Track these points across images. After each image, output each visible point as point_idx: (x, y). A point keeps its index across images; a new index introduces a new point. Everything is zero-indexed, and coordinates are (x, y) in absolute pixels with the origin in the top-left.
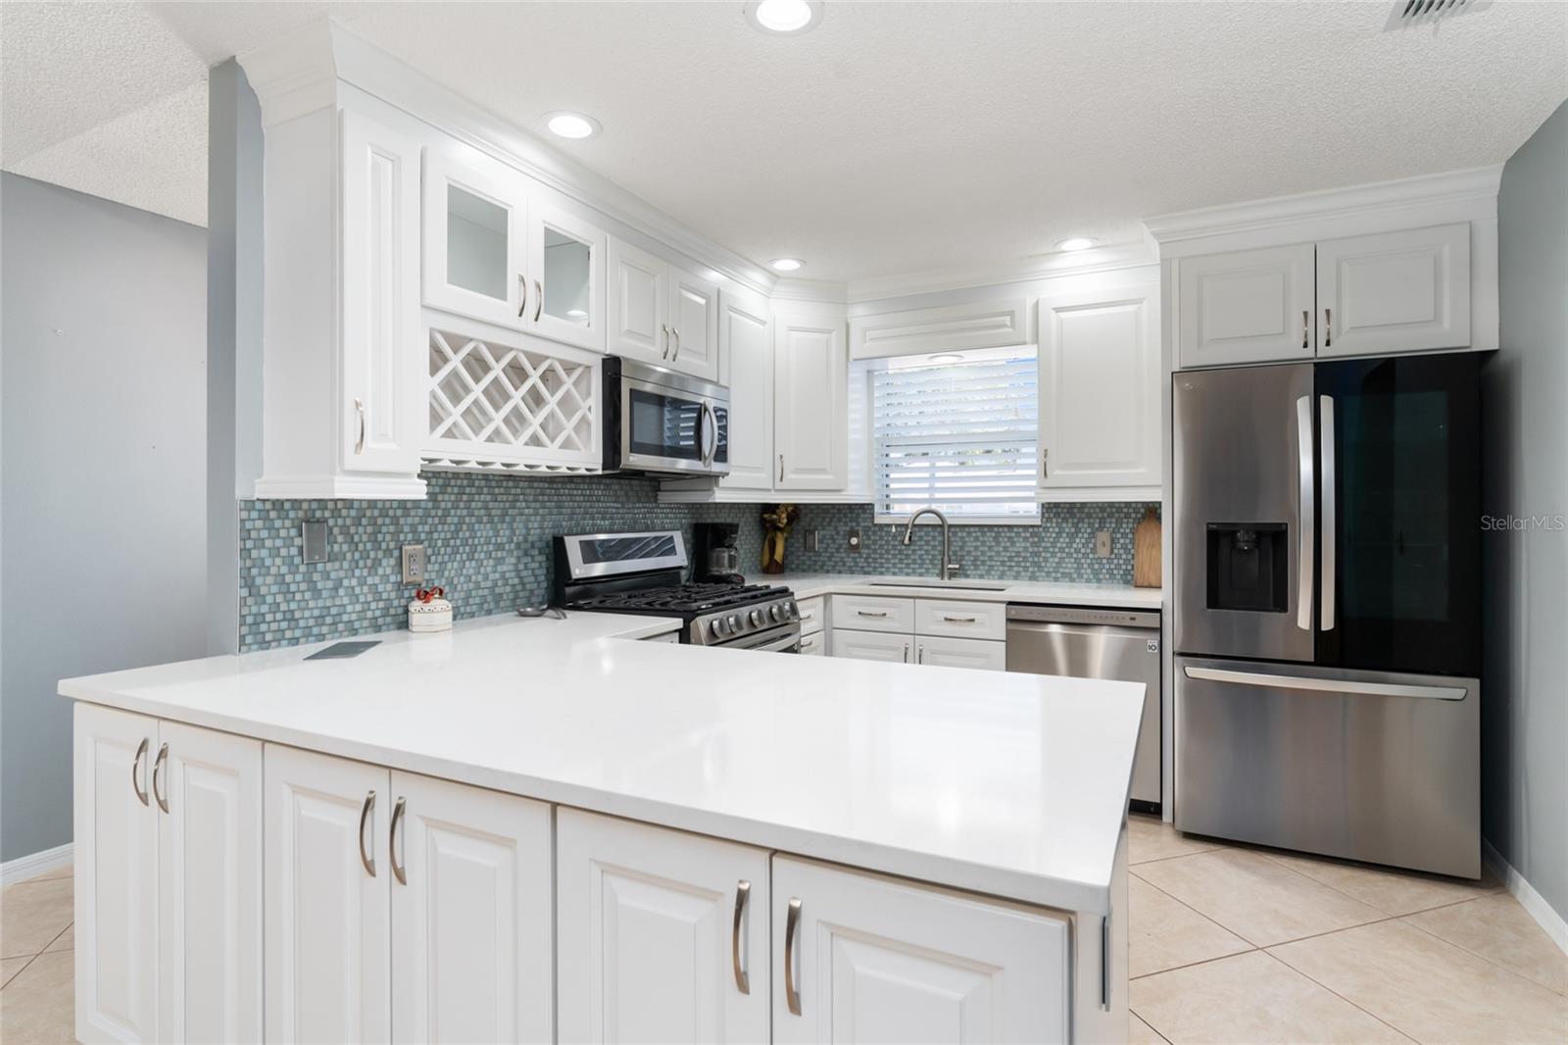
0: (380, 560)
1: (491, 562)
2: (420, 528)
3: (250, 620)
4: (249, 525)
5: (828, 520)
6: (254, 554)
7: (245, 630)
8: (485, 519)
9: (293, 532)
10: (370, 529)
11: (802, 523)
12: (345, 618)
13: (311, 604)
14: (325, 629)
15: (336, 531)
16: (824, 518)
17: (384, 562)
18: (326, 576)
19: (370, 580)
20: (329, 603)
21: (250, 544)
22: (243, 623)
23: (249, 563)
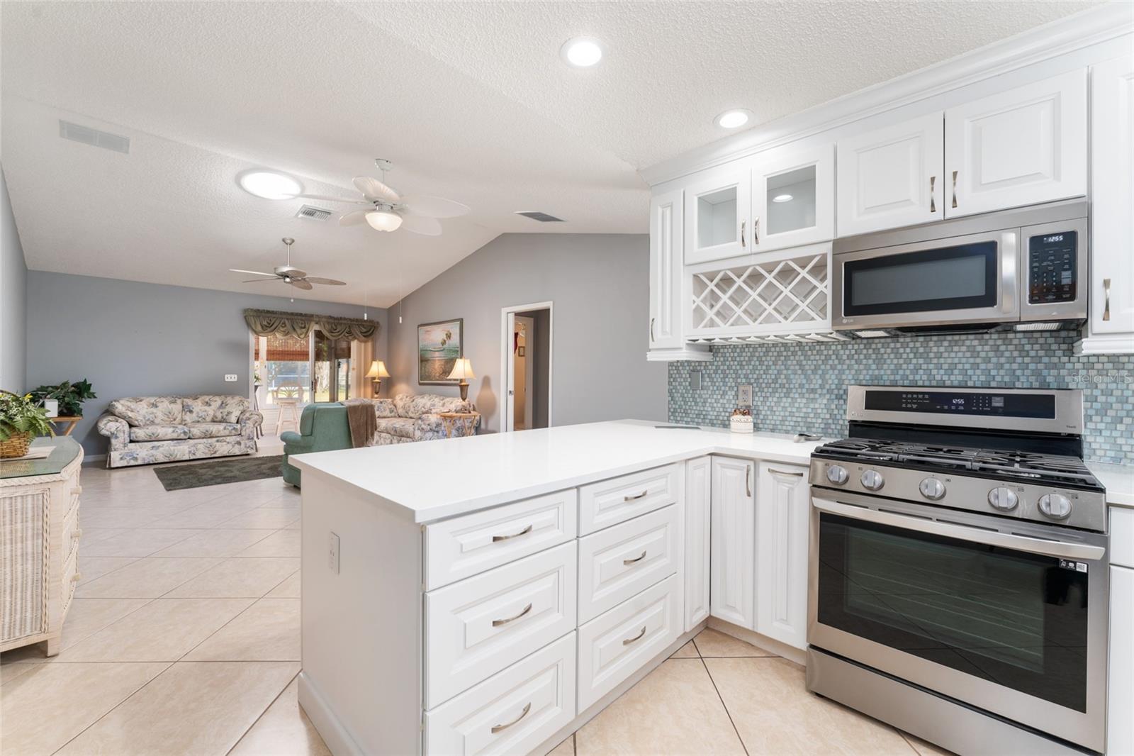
0: (727, 392)
2: (750, 376)
3: (672, 410)
4: (672, 372)
6: (674, 384)
7: (670, 414)
9: (688, 376)
10: (722, 376)
12: (709, 417)
13: (694, 408)
14: (700, 420)
15: (706, 376)
17: (729, 393)
18: (700, 396)
19: (721, 401)
20: (702, 409)
21: (672, 380)
22: (669, 411)
23: (671, 387)
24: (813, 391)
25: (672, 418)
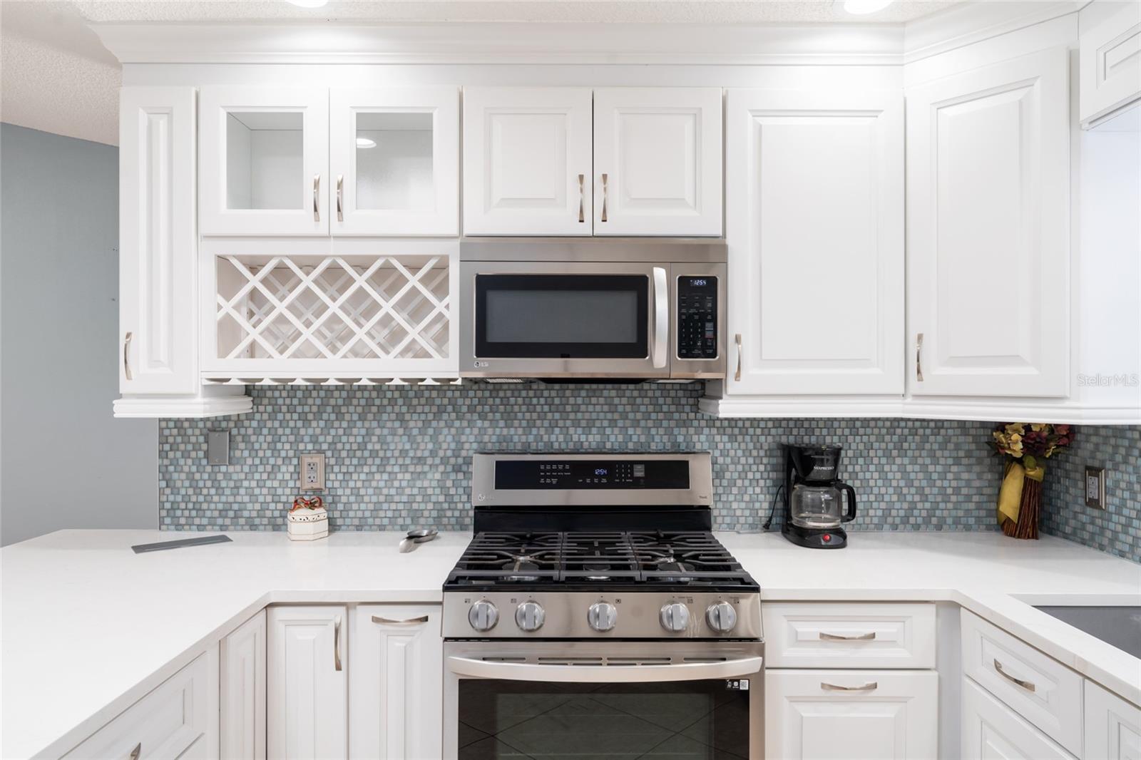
0: (279, 466)
1: (408, 476)
2: (321, 439)
3: (168, 506)
4: (167, 432)
5: (1122, 451)
6: (171, 455)
7: (164, 513)
8: (401, 431)
9: (201, 439)
10: (269, 439)
11: (1080, 452)
12: (246, 514)
13: (216, 499)
14: (228, 521)
15: (239, 439)
16: (1116, 447)
17: (284, 469)
18: (227, 476)
19: (269, 484)
20: (231, 499)
21: (167, 447)
22: (162, 508)
23: (166, 462)
24: (421, 460)
25: (168, 520)
